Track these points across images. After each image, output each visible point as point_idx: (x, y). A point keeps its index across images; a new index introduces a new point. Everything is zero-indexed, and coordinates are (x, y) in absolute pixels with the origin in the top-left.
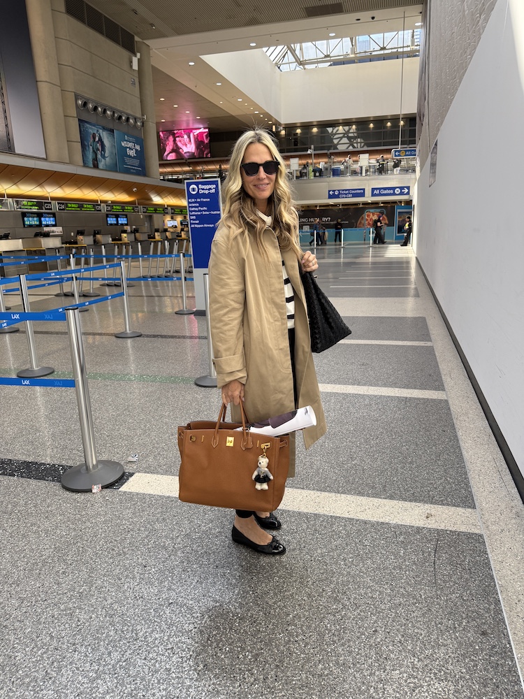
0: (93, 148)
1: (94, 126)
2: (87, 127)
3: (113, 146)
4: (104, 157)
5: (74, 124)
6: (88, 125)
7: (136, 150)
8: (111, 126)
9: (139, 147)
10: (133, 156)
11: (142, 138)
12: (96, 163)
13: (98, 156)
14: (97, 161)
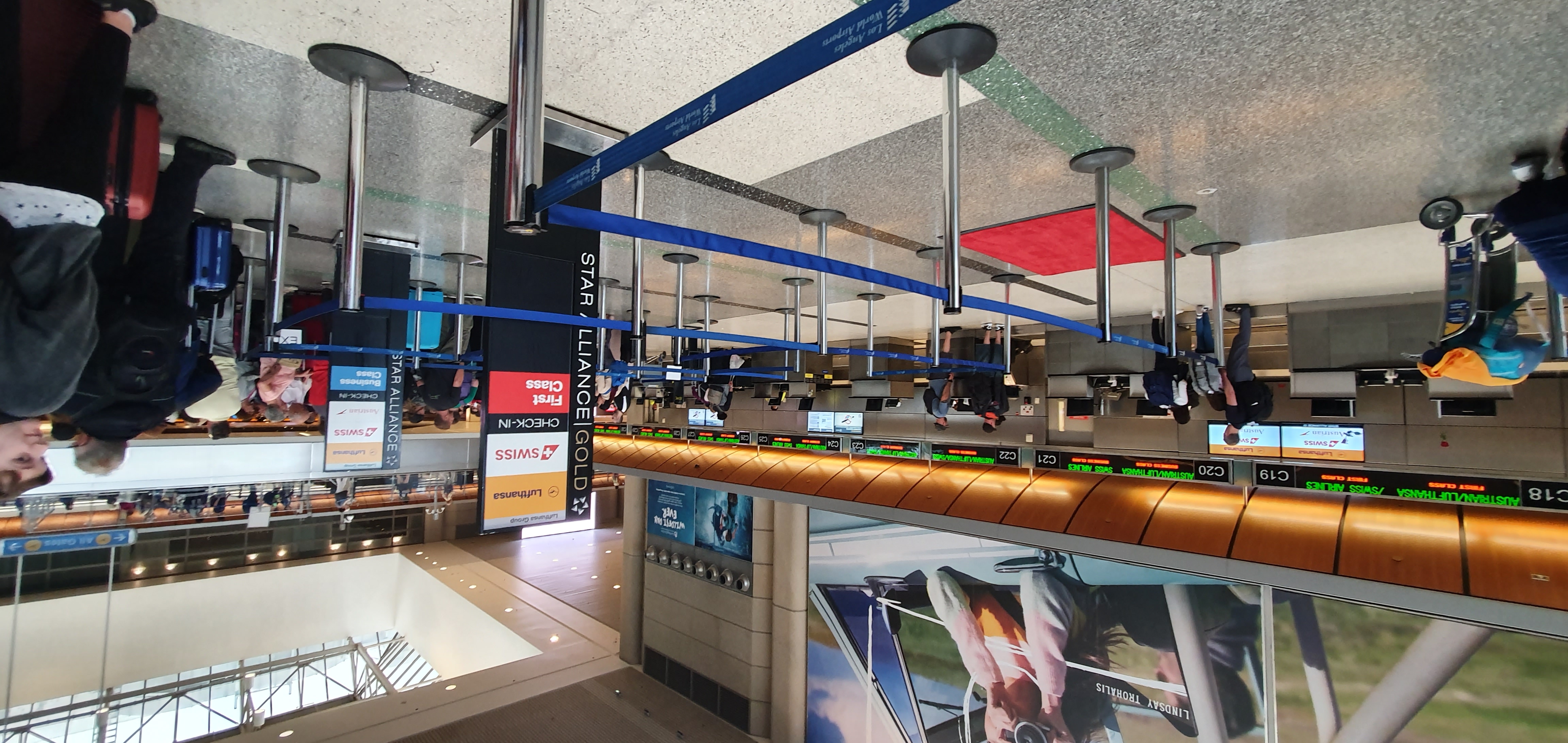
0: (733, 521)
1: (727, 551)
2: (739, 549)
3: (700, 523)
4: (717, 508)
5: (759, 552)
6: (737, 552)
7: (661, 516)
8: (699, 550)
9: (656, 521)
10: (668, 508)
11: (648, 532)
12: (731, 501)
13: (727, 509)
14: (729, 502)
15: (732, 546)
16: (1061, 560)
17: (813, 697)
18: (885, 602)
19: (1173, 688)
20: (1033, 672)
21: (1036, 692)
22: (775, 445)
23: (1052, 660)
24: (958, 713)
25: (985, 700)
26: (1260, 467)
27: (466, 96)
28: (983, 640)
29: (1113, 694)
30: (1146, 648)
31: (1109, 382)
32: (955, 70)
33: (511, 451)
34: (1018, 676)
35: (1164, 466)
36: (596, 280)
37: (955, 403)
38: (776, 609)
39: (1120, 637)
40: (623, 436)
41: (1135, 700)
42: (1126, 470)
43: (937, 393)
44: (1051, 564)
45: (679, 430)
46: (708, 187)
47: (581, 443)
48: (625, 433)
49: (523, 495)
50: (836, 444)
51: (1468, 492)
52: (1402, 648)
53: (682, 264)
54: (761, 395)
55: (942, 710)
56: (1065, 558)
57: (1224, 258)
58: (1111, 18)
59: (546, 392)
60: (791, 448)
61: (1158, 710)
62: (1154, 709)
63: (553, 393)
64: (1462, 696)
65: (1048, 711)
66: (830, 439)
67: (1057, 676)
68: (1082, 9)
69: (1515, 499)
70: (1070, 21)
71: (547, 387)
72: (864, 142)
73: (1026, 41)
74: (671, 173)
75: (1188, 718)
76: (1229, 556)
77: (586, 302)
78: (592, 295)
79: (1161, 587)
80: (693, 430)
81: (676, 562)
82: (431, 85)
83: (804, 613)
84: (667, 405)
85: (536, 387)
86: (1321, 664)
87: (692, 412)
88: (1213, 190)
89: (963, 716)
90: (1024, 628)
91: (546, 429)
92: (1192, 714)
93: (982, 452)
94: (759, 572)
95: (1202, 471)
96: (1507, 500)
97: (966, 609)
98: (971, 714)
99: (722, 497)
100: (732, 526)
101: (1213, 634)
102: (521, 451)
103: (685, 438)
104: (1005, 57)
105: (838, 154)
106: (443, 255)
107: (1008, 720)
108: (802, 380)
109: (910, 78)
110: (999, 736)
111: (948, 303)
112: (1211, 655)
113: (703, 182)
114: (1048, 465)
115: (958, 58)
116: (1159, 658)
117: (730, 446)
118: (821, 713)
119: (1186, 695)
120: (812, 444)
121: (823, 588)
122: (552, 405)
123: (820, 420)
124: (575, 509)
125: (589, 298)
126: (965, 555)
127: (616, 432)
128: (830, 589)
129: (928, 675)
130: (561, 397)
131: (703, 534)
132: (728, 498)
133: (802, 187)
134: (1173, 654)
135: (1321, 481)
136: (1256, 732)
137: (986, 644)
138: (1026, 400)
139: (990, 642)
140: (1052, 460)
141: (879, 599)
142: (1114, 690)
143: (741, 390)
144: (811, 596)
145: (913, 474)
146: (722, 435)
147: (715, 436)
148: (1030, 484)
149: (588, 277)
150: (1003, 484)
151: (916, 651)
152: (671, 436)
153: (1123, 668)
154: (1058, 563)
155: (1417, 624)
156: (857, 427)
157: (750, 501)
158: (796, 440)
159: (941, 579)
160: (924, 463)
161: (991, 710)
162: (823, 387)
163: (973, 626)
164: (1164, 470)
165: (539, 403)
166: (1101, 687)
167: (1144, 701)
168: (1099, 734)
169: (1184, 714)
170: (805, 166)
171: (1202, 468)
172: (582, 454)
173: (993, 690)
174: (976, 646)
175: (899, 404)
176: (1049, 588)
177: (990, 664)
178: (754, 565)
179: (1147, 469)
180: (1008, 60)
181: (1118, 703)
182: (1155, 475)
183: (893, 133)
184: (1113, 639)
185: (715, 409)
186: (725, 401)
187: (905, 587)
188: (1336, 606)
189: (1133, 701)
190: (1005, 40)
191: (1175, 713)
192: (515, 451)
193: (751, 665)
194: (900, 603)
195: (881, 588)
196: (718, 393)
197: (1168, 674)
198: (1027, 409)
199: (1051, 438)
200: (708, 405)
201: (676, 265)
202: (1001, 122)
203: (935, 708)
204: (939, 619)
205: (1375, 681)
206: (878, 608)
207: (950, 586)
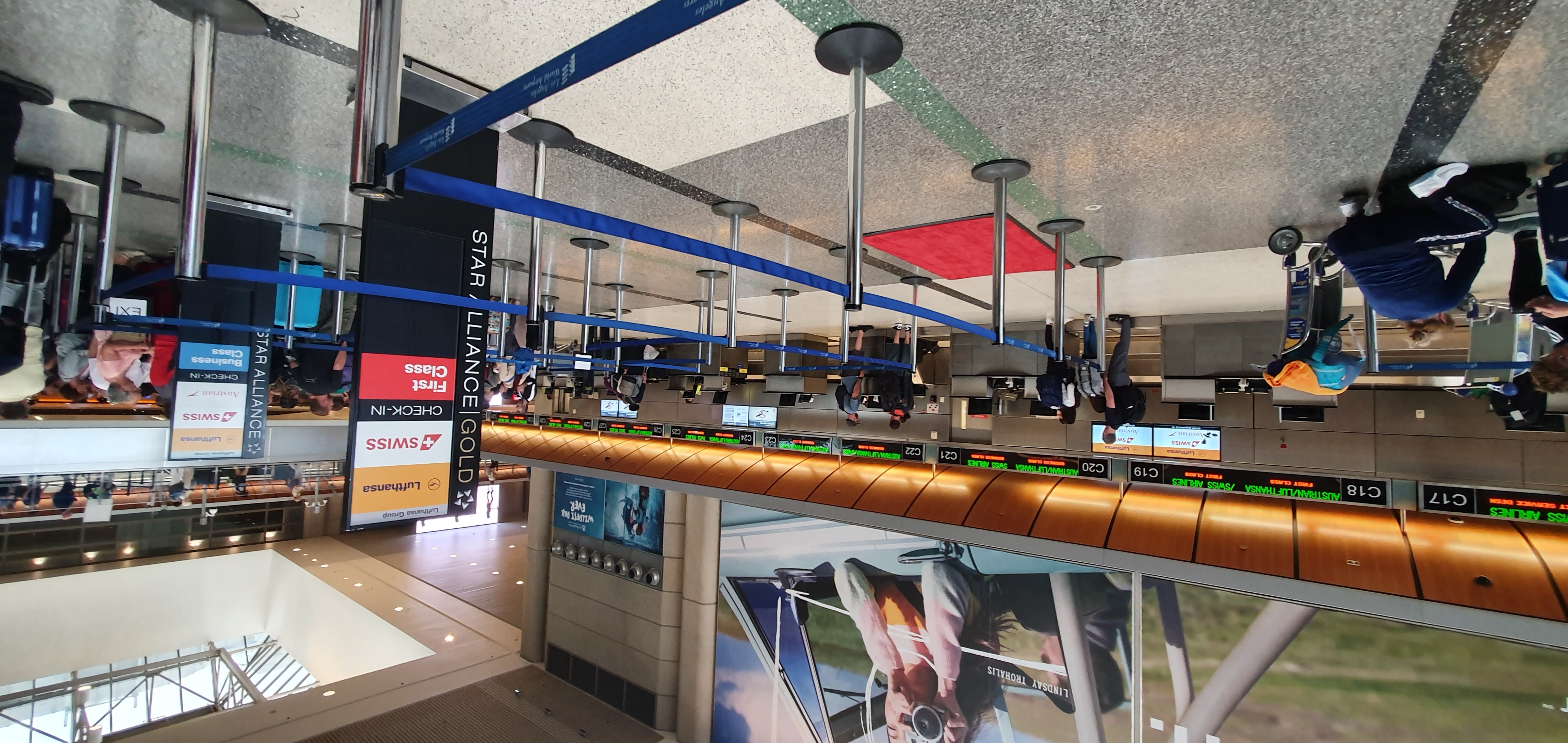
0: (644, 513)
1: (637, 545)
2: (650, 543)
3: (609, 517)
4: (628, 501)
5: (670, 546)
6: (647, 546)
7: (568, 509)
8: (607, 544)
9: (563, 514)
10: (577, 502)
11: (554, 525)
12: (643, 494)
13: (638, 502)
14: (641, 496)
15: (642, 540)
16: (960, 551)
17: (720, 689)
18: (793, 593)
19: (1055, 669)
20: (931, 658)
21: (933, 676)
22: (688, 438)
23: (949, 647)
24: (860, 699)
25: (886, 686)
26: (1135, 465)
27: (339, 49)
28: (885, 628)
29: (1003, 676)
30: (1032, 633)
31: (1007, 383)
32: (862, 70)
33: (385, 440)
34: (917, 662)
35: (1052, 463)
36: (489, 260)
37: (865, 400)
38: (685, 602)
39: (1009, 623)
40: (530, 426)
41: (1022, 681)
42: (1020, 466)
43: (849, 390)
44: (951, 555)
45: (590, 421)
46: (616, 170)
47: (468, 432)
48: (532, 423)
49: (399, 487)
50: (749, 438)
51: (1301, 488)
52: (1245, 626)
53: (590, 250)
54: (675, 387)
55: (845, 698)
56: (963, 549)
57: (1108, 271)
58: (1007, 33)
59: (428, 378)
60: (704, 440)
61: (1042, 690)
62: (1038, 689)
63: (436, 378)
64: (1291, 667)
65: (943, 695)
66: (744, 433)
67: (952, 660)
68: (981, 21)
69: (1337, 494)
70: (971, 32)
71: (429, 372)
72: (776, 135)
73: (930, 48)
74: (576, 153)
75: (1067, 696)
76: (1105, 547)
77: (477, 283)
78: (483, 276)
79: (1048, 574)
80: (604, 422)
81: (584, 556)
82: (296, 32)
83: (714, 607)
84: (578, 396)
85: (416, 372)
86: (1179, 642)
87: (604, 403)
88: (1099, 207)
89: (865, 702)
90: (924, 616)
91: (427, 417)
92: (1070, 693)
93: (890, 447)
94: (669, 566)
95: (1086, 469)
96: (1331, 495)
97: (871, 598)
98: (873, 700)
99: (634, 490)
100: (643, 519)
101: (1091, 618)
102: (397, 440)
103: (596, 430)
104: (910, 62)
105: (749, 146)
106: (321, 225)
107: (906, 703)
108: (717, 374)
109: (820, 73)
110: (898, 719)
111: (849, 300)
112: (1089, 637)
113: (611, 164)
114: (950, 461)
115: (865, 58)
116: (1044, 641)
117: (642, 438)
118: (728, 706)
119: (1066, 675)
120: (725, 437)
121: (733, 581)
122: (435, 391)
123: (735, 414)
124: (459, 503)
125: (480, 278)
126: (872, 547)
127: (521, 422)
128: (740, 582)
129: (834, 665)
130: (445, 383)
131: (613, 528)
132: (640, 491)
133: (714, 176)
134: (1055, 638)
135: (1184, 478)
136: (1124, 706)
137: (889, 633)
138: (932, 399)
139: (892, 631)
140: (953, 456)
141: (788, 591)
142: (1003, 672)
143: (655, 381)
144: (721, 589)
145: (824, 468)
146: (635, 427)
147: (627, 428)
148: (933, 479)
149: (480, 256)
150: (909, 479)
151: (822, 641)
152: (581, 427)
153: (1012, 651)
154: (957, 554)
155: (1258, 605)
156: (771, 422)
157: (662, 494)
158: (709, 433)
159: (848, 570)
160: (835, 458)
161: (891, 695)
162: (738, 381)
163: (876, 615)
164: (1053, 466)
165: (419, 389)
166: (992, 670)
167: (1029, 682)
168: (990, 714)
169: (1064, 692)
170: (717, 156)
171: (1085, 465)
172: (468, 445)
173: (894, 676)
174: (879, 635)
175: (812, 400)
176: (947, 577)
177: (891, 651)
178: (665, 559)
179: (1037, 465)
180: (914, 65)
181: (1006, 684)
182: (1045, 472)
183: (804, 128)
184: (1004, 625)
185: (626, 400)
186: (637, 392)
187: (813, 578)
188: (1195, 591)
189: (1020, 682)
190: (910, 44)
191: (1056, 692)
192: (390, 440)
193: (658, 659)
194: (808, 594)
195: (790, 580)
196: (631, 384)
197: (1051, 656)
198: (933, 408)
199: (953, 435)
200: (621, 396)
201: (584, 250)
202: (907, 126)
203: (839, 696)
204: (845, 609)
205: (1223, 657)
206: (787, 599)
207: (857, 577)
